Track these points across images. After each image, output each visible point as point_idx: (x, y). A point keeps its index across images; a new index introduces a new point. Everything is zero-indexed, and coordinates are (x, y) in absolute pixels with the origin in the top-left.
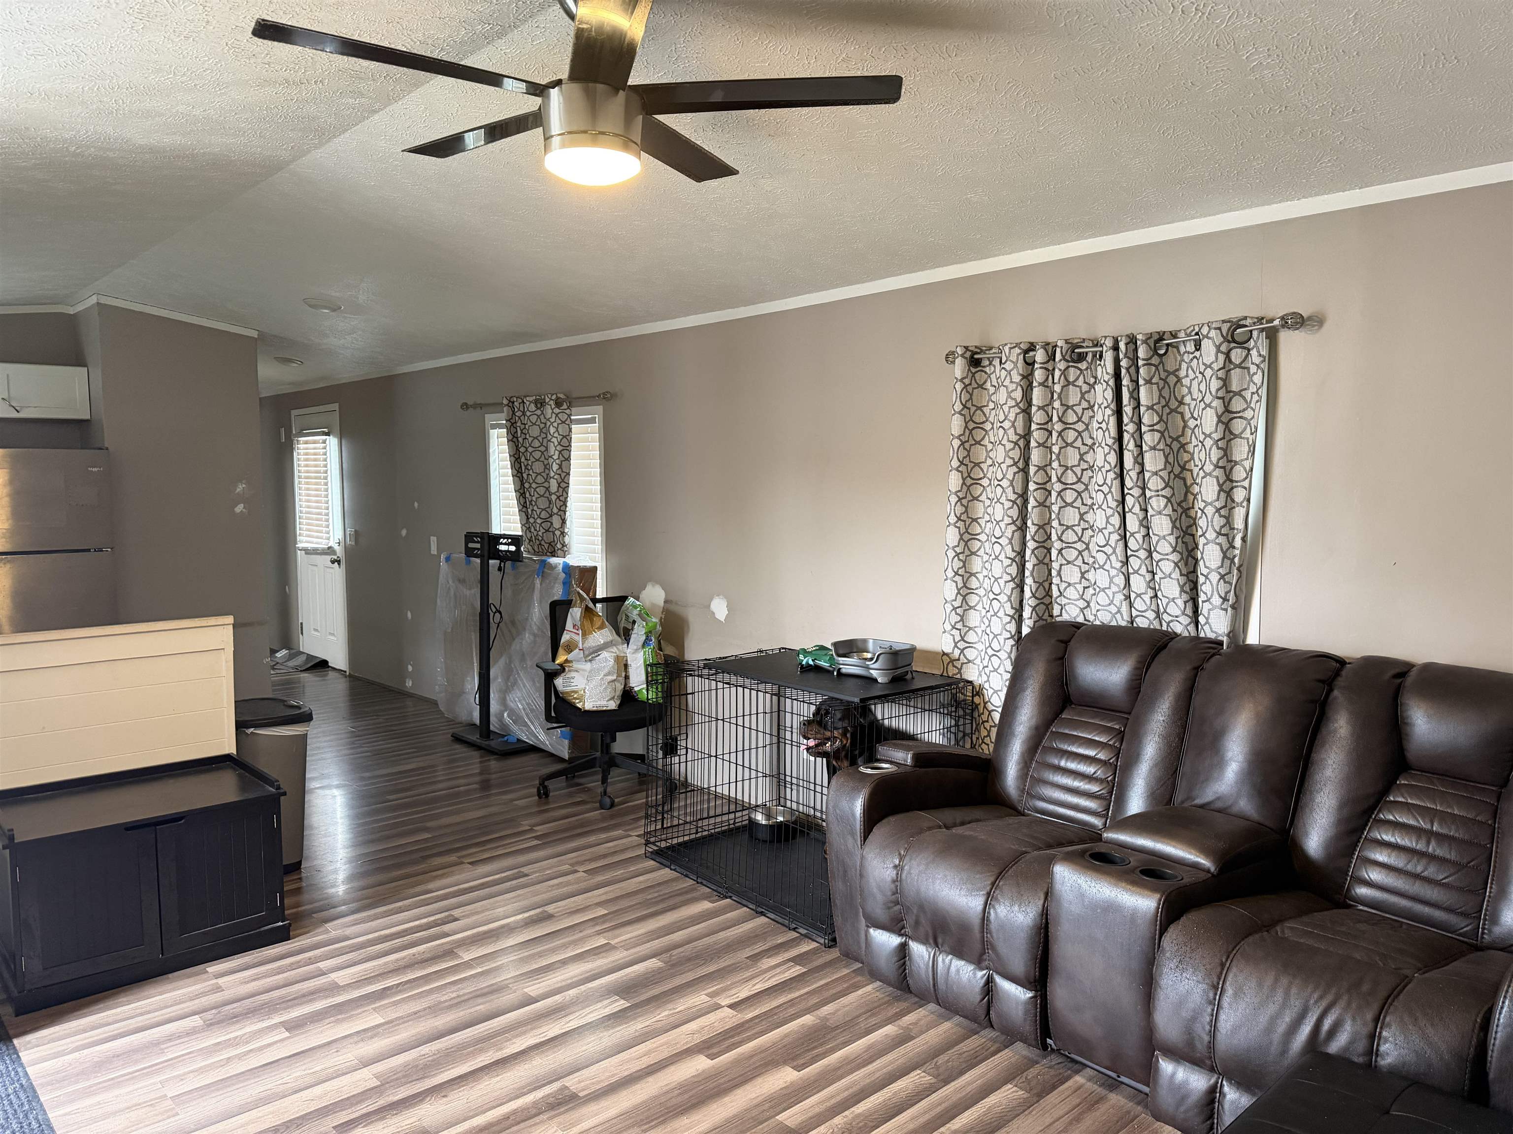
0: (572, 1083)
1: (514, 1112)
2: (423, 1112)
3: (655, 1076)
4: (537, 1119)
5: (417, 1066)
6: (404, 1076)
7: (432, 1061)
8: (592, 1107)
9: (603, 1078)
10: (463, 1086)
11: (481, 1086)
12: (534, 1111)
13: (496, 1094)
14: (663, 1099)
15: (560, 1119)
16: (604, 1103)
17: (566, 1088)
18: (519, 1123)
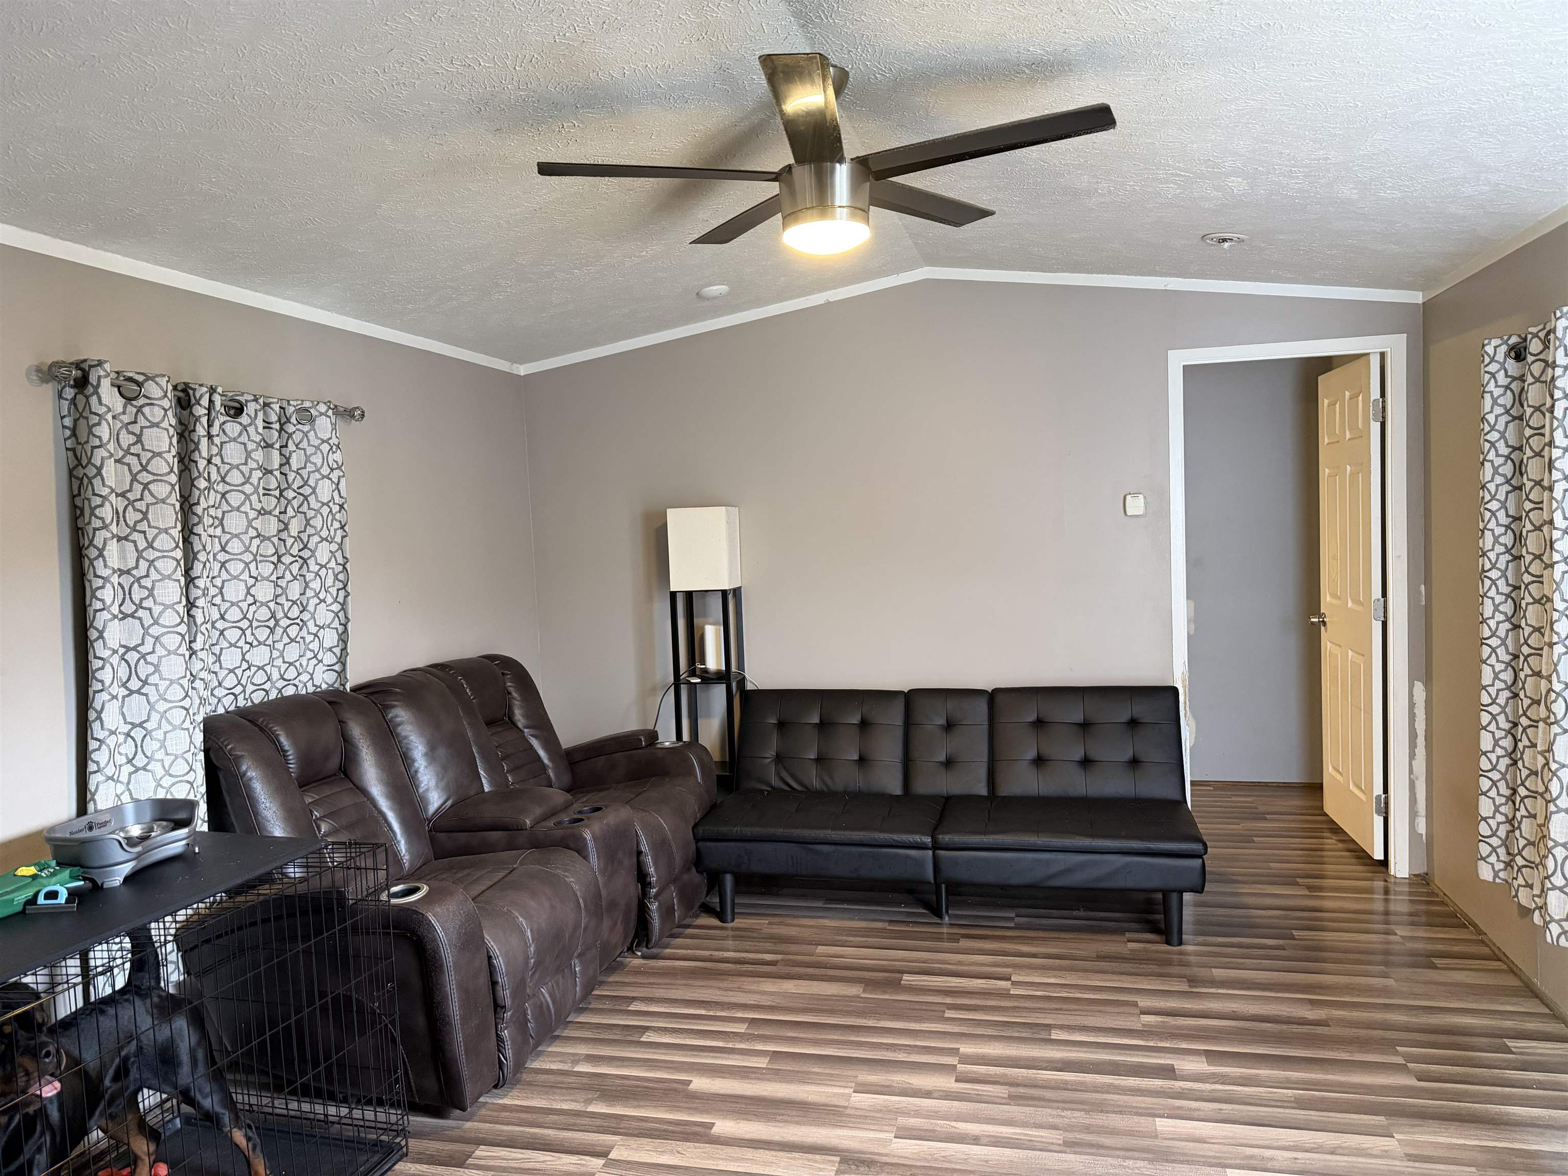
3: (770, 1138)
4: (894, 1160)
8: (847, 1144)
9: (801, 1161)
15: (880, 1150)
18: (908, 1166)
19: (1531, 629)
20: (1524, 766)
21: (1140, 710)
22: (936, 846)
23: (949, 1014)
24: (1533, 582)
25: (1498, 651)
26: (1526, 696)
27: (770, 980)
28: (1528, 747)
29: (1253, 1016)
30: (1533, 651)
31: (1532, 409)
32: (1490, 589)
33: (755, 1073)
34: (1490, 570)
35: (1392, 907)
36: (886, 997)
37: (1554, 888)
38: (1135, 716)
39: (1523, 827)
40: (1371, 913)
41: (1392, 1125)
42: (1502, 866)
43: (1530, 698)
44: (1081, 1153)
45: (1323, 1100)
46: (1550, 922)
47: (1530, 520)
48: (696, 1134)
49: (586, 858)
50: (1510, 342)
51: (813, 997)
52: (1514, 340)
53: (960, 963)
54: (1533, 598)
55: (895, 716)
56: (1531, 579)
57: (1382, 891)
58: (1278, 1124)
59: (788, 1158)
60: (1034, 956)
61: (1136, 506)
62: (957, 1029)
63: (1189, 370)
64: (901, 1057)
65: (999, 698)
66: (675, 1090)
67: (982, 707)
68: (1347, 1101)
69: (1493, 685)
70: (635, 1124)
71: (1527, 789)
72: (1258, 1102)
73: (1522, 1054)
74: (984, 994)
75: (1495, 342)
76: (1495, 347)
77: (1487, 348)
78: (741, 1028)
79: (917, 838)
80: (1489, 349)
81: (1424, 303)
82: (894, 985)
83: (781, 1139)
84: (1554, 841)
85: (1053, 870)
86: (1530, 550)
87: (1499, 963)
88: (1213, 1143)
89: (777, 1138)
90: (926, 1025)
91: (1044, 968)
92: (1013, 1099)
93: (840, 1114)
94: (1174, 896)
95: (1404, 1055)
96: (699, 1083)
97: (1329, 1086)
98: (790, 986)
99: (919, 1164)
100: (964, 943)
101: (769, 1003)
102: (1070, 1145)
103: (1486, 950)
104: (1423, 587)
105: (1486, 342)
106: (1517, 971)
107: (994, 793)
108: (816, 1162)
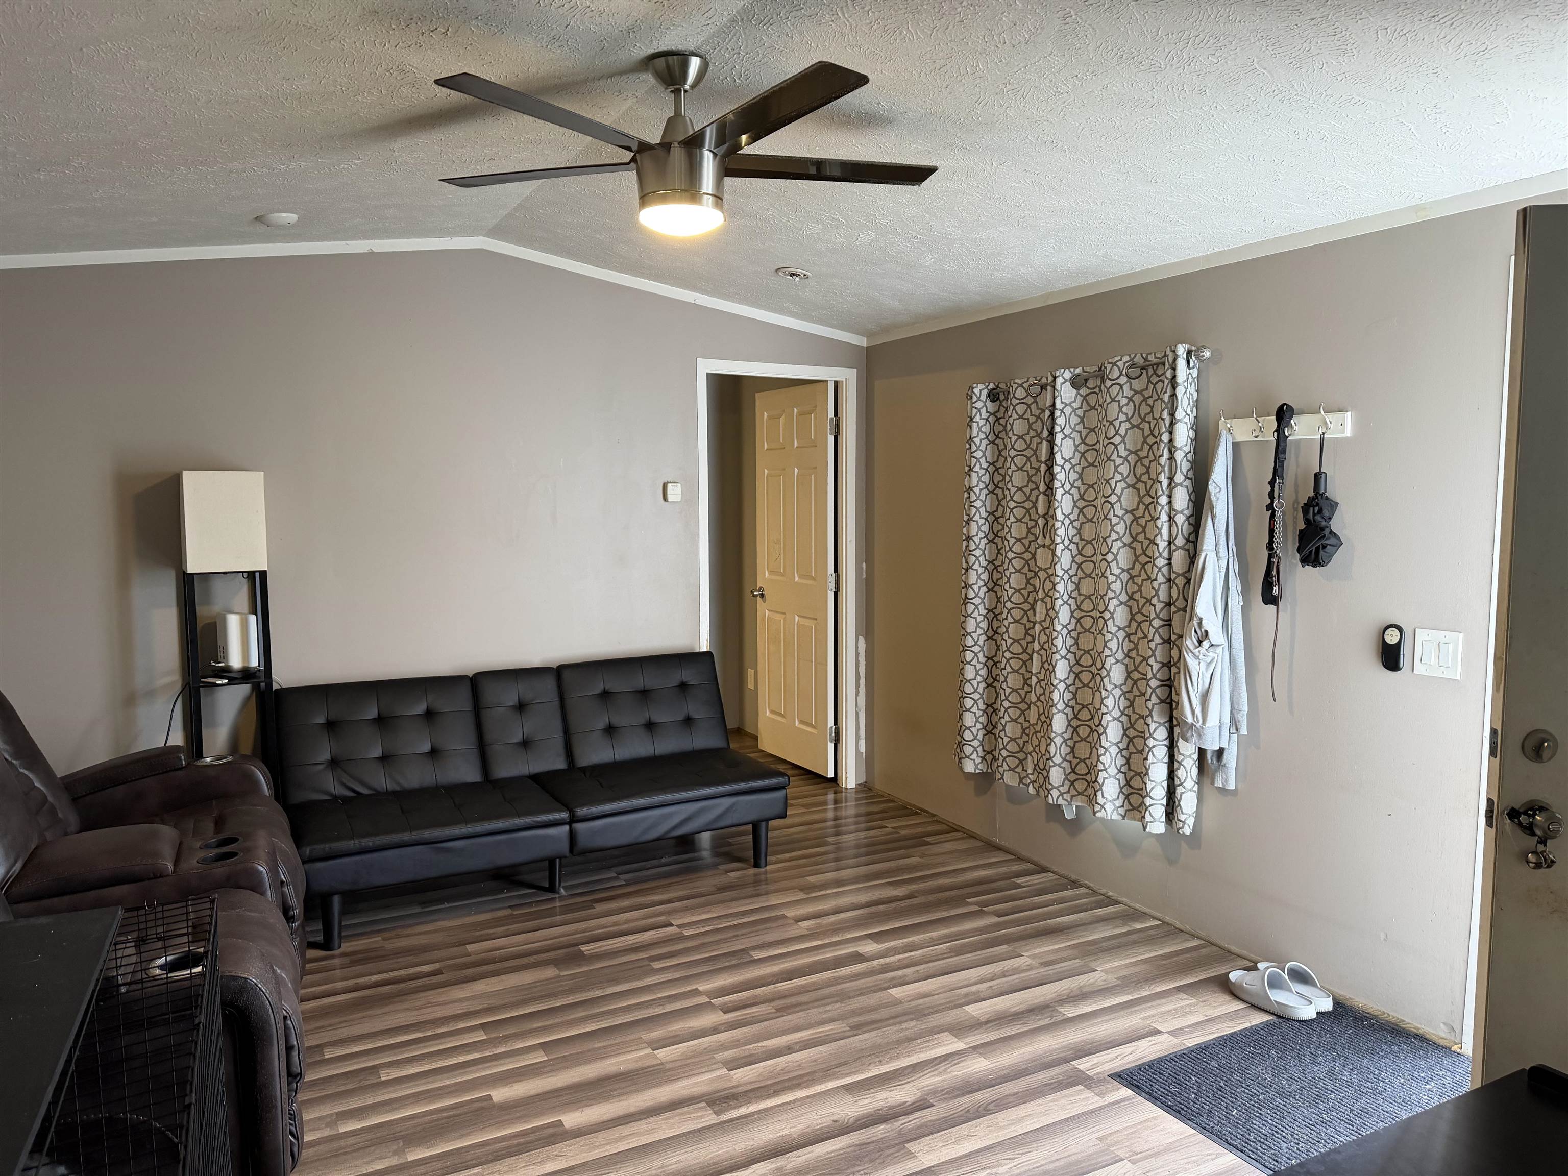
0: (709, 1118)
1: (769, 1097)
2: (854, 1109)
3: (627, 1112)
4: (749, 1087)
5: (872, 1161)
6: (881, 1150)
7: (854, 1165)
8: (697, 1090)
9: (677, 1118)
10: (818, 1130)
11: (799, 1127)
12: (749, 1095)
13: (785, 1116)
14: (633, 1088)
15: (729, 1084)
16: (686, 1093)
17: (715, 1113)
18: (765, 1087)
19: (1013, 590)
20: (1007, 686)
21: (688, 675)
22: (573, 820)
23: (657, 965)
24: (1015, 558)
25: (979, 607)
26: (1009, 637)
27: (456, 986)
28: (1010, 673)
29: (867, 903)
30: (1015, 606)
31: (1016, 437)
32: (975, 563)
33: (545, 1067)
34: (975, 549)
35: (843, 813)
36: (586, 969)
37: (1055, 765)
38: (685, 680)
39: (1007, 729)
40: (825, 821)
41: (1015, 948)
42: (980, 760)
43: (1012, 638)
44: (870, 1031)
45: (964, 945)
46: (1051, 789)
47: (1013, 514)
48: (553, 1135)
49: (263, 893)
50: (989, 388)
51: (517, 989)
52: (991, 386)
53: (615, 924)
54: (1015, 569)
55: (461, 702)
56: (1013, 555)
57: (832, 803)
58: (959, 969)
59: (663, 1120)
60: (669, 901)
61: (674, 493)
62: (677, 975)
63: (710, 376)
64: (658, 1010)
65: (566, 675)
66: (483, 1108)
67: (550, 684)
68: (971, 944)
69: (976, 632)
70: (479, 1152)
71: (1010, 702)
72: (933, 958)
73: (1029, 886)
74: (664, 942)
75: (981, 386)
76: (981, 390)
77: (975, 390)
78: (481, 1036)
79: (557, 816)
80: (976, 391)
81: (867, 347)
82: (579, 958)
83: (638, 1109)
84: (1055, 733)
85: (676, 820)
86: (1013, 536)
87: (959, 833)
88: (938, 994)
89: (633, 1109)
90: (648, 980)
91: (686, 909)
92: (782, 1011)
93: (664, 1071)
94: (763, 824)
95: (976, 904)
96: (499, 1094)
97: (959, 935)
98: (480, 987)
99: (770, 1082)
100: (600, 908)
101: (480, 1007)
102: (857, 1028)
103: (944, 827)
104: (864, 564)
105: (975, 385)
106: (974, 835)
107: (573, 766)
108: (689, 1113)
